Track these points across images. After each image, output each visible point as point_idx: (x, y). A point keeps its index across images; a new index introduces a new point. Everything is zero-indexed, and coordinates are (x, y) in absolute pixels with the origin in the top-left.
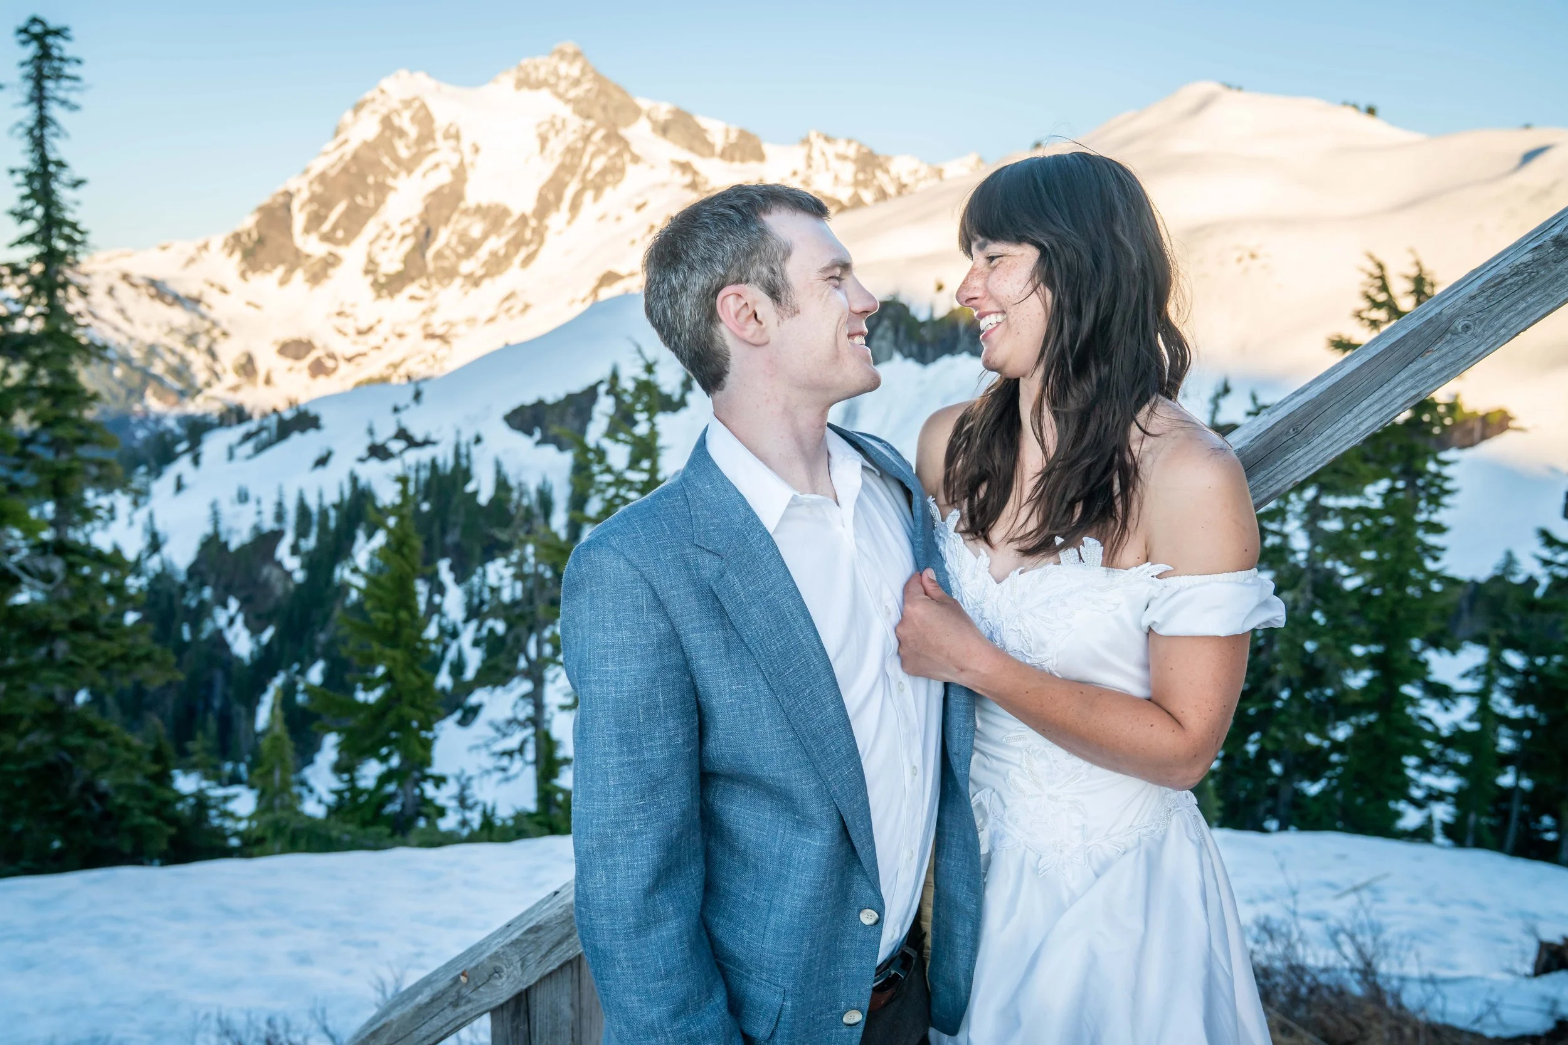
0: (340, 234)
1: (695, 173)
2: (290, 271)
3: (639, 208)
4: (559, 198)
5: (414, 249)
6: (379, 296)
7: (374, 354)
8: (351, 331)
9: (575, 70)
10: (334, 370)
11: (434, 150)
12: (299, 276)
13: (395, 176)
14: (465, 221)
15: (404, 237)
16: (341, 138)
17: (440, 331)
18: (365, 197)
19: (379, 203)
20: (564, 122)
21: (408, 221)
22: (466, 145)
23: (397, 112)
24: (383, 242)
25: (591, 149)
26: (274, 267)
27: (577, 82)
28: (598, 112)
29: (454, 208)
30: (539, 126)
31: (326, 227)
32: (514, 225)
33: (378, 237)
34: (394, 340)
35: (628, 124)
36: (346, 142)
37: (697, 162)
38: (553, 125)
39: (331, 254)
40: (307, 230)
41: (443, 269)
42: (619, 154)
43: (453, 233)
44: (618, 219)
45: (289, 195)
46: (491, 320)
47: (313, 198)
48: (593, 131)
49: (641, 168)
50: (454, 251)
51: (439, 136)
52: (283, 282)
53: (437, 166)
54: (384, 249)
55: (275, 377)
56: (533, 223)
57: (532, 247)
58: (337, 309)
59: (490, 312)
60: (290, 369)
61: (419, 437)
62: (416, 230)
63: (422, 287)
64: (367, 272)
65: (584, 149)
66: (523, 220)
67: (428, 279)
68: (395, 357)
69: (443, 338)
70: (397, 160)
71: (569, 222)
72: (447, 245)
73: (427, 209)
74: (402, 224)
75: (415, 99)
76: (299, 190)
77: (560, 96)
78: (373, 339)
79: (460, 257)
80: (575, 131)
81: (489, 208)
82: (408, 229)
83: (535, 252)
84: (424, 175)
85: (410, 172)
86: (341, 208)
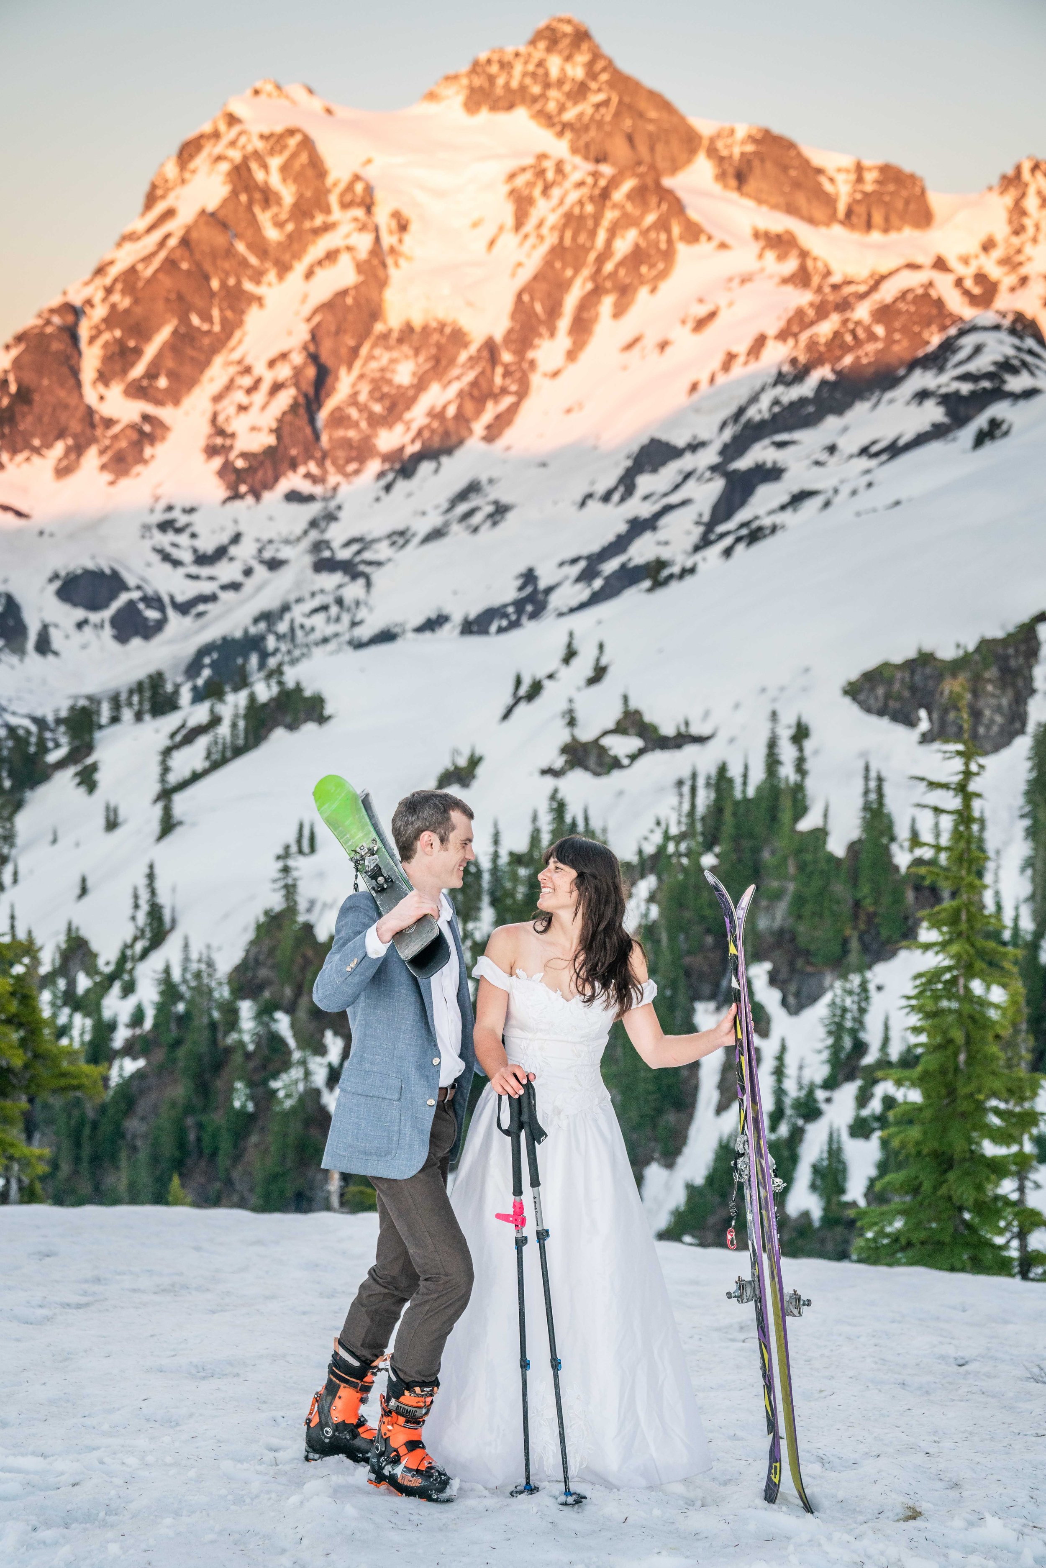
0: (162, 382)
1: (804, 254)
2: (78, 449)
3: (701, 324)
4: (554, 311)
5: (294, 408)
6: (236, 496)
7: (227, 596)
8: (187, 556)
9: (577, 71)
10: (160, 625)
11: (327, 228)
12: (92, 458)
13: (257, 277)
14: (384, 357)
15: (277, 388)
16: (160, 208)
17: (344, 554)
18: (206, 317)
19: (230, 327)
20: (559, 168)
21: (284, 356)
22: (382, 216)
23: (256, 155)
24: (239, 397)
25: (610, 215)
26: (49, 446)
27: (580, 91)
28: (619, 148)
29: (364, 334)
30: (512, 176)
31: (138, 371)
32: (473, 361)
33: (229, 387)
34: (261, 571)
35: (675, 168)
36: (170, 213)
37: (806, 235)
38: (541, 173)
39: (146, 418)
40: (104, 378)
41: (347, 443)
42: (663, 225)
43: (362, 376)
44: (663, 346)
45: (74, 312)
46: (437, 534)
47: (112, 319)
48: (614, 182)
49: (704, 247)
50: (363, 408)
51: (333, 199)
52: (63, 471)
53: (331, 256)
54: (242, 408)
55: (56, 639)
56: (507, 357)
57: (507, 401)
58: (159, 517)
59: (435, 520)
60: (80, 625)
61: (668, 730)
62: (298, 372)
63: (308, 476)
64: (212, 451)
65: (597, 218)
66: (490, 349)
67: (321, 464)
68: (268, 601)
69: (350, 569)
70: (261, 248)
71: (572, 355)
72: (353, 399)
73: (314, 336)
74: (272, 364)
75: (291, 132)
76: (89, 302)
77: (547, 119)
78: (227, 571)
79: (375, 421)
80: (581, 184)
81: (426, 330)
82: (284, 372)
83: (513, 409)
84: (309, 274)
85: (283, 269)
86: (164, 334)
